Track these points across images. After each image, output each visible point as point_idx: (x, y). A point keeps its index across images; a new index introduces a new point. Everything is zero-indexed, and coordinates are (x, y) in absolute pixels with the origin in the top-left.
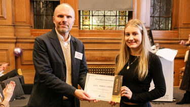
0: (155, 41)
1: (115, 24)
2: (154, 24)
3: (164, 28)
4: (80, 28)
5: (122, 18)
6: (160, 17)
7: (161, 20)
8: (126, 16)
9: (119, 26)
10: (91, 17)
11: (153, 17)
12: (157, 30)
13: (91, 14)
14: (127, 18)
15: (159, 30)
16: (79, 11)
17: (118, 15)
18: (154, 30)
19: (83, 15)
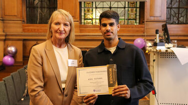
0: (171, 38)
1: (123, 18)
2: (172, 17)
3: (185, 22)
4: (81, 23)
5: (132, 11)
6: (179, 8)
7: (180, 12)
8: (137, 8)
9: (129, 19)
10: (94, 10)
11: (171, 8)
12: (175, 24)
13: (94, 6)
14: (138, 9)
15: (178, 24)
16: (80, 3)
17: (127, 6)
18: (172, 24)
19: (85, 7)
